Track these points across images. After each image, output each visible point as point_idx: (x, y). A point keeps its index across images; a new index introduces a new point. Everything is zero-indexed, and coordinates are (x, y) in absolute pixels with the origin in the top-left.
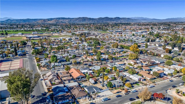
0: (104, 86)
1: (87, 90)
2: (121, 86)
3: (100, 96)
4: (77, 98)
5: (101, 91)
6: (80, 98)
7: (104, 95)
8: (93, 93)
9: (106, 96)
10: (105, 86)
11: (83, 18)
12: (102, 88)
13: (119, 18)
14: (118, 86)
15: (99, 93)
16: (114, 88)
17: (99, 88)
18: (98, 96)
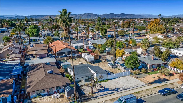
0: (116, 67)
1: (71, 73)
2: (158, 65)
3: (107, 89)
4: (35, 95)
5: (109, 77)
6: (42, 94)
7: (119, 86)
8: (86, 81)
9: (124, 89)
10: (119, 67)
11: (89, 14)
12: (113, 70)
13: (124, 14)
14: (152, 66)
15: (103, 80)
16: (143, 69)
17: (105, 70)
18: (103, 89)
